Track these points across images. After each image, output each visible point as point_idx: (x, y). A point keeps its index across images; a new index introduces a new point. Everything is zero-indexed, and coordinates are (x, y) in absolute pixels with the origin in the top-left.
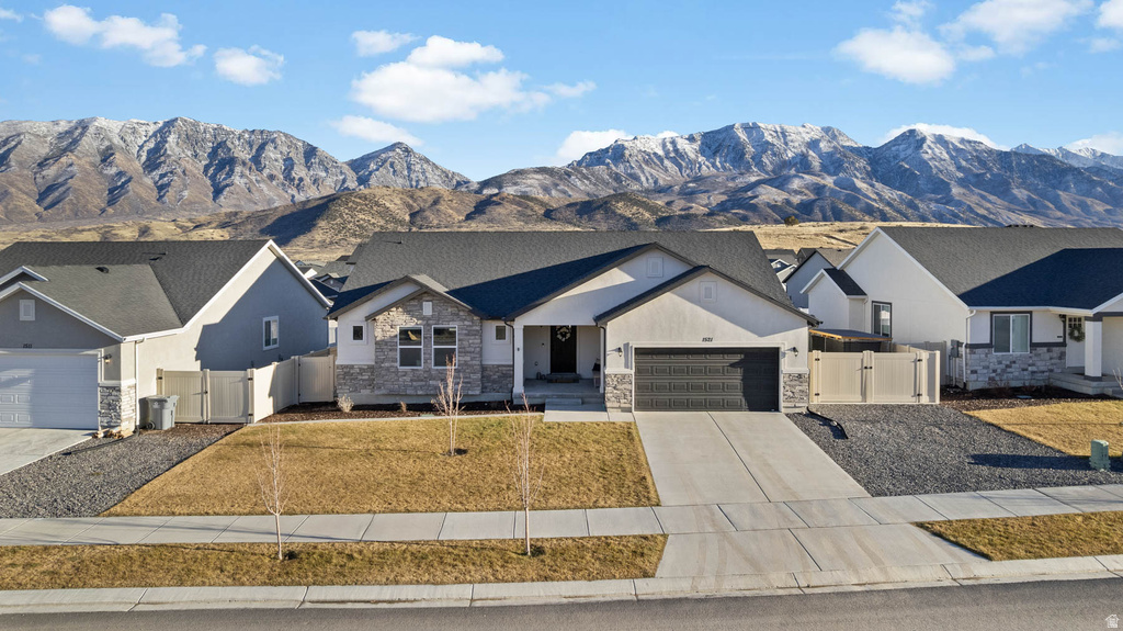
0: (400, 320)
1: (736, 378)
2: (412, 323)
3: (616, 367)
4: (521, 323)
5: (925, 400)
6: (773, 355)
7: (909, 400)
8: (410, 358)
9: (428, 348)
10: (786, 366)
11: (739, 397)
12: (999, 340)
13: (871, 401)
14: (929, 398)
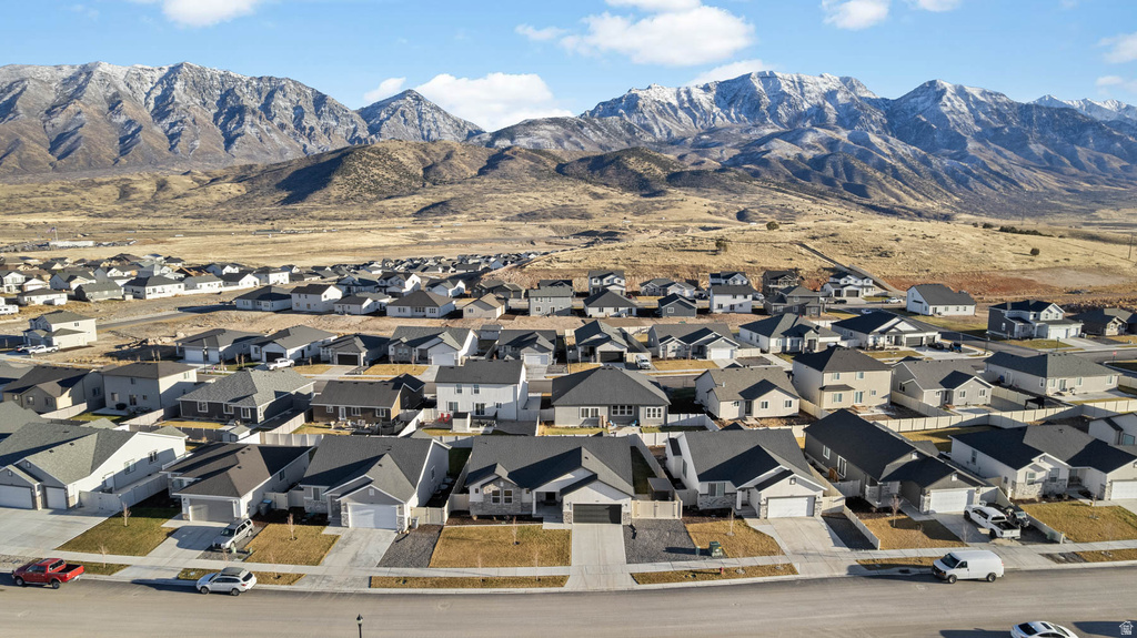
0: (492, 488)
1: (607, 513)
2: (497, 489)
3: (567, 510)
4: (534, 492)
5: (676, 517)
6: (620, 506)
7: (671, 518)
8: (496, 500)
9: (502, 497)
10: (624, 510)
11: (608, 519)
12: (712, 491)
13: (659, 517)
14: (678, 516)
